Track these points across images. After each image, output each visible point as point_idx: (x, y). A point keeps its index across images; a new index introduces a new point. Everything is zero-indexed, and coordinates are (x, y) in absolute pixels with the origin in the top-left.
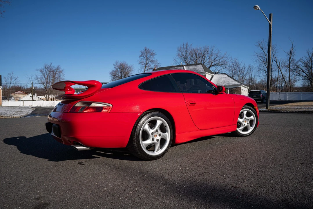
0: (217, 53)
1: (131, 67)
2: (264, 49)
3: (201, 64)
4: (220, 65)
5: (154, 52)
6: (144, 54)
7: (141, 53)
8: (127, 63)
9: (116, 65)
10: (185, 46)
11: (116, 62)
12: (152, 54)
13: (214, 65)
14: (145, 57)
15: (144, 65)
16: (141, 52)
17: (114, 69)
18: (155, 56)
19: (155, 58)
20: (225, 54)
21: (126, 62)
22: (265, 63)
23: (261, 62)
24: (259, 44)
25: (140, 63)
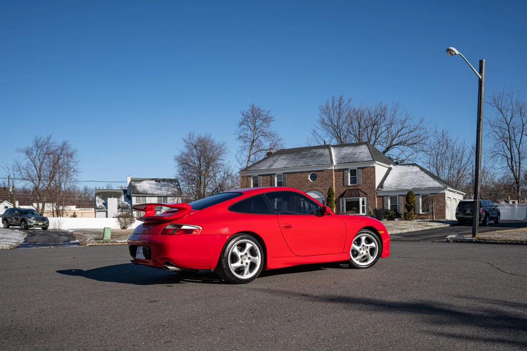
0: (403, 119)
1: (222, 146)
2: (504, 111)
3: (366, 143)
4: (409, 145)
5: (269, 116)
6: (249, 119)
7: (243, 117)
8: (212, 138)
9: (189, 141)
10: (336, 104)
11: (190, 135)
12: (267, 120)
13: (397, 145)
14: (250, 125)
15: (248, 143)
16: (243, 115)
17: (186, 150)
18: (272, 124)
19: (273, 127)
20: (421, 122)
21: (210, 135)
22: (506, 140)
23: (498, 138)
24: (495, 100)
25: (239, 139)
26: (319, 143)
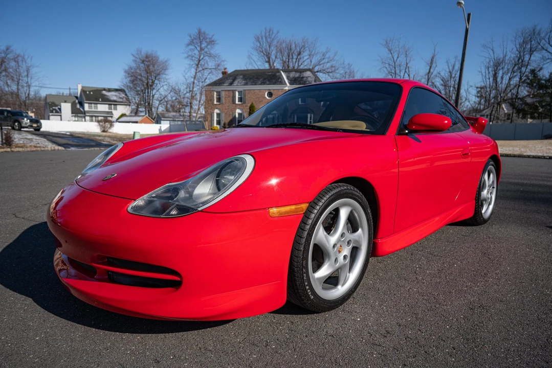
0: (324, 51)
1: (167, 62)
2: (392, 52)
3: (310, 69)
5: (214, 39)
6: (195, 41)
7: (190, 38)
8: (158, 54)
9: (137, 56)
10: (267, 34)
11: (138, 51)
12: (212, 42)
14: (196, 46)
15: (194, 62)
17: (134, 65)
18: (215, 47)
22: (392, 75)
23: (387, 72)
24: (387, 43)
25: (188, 57)
26: (254, 67)
